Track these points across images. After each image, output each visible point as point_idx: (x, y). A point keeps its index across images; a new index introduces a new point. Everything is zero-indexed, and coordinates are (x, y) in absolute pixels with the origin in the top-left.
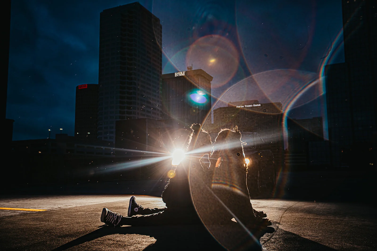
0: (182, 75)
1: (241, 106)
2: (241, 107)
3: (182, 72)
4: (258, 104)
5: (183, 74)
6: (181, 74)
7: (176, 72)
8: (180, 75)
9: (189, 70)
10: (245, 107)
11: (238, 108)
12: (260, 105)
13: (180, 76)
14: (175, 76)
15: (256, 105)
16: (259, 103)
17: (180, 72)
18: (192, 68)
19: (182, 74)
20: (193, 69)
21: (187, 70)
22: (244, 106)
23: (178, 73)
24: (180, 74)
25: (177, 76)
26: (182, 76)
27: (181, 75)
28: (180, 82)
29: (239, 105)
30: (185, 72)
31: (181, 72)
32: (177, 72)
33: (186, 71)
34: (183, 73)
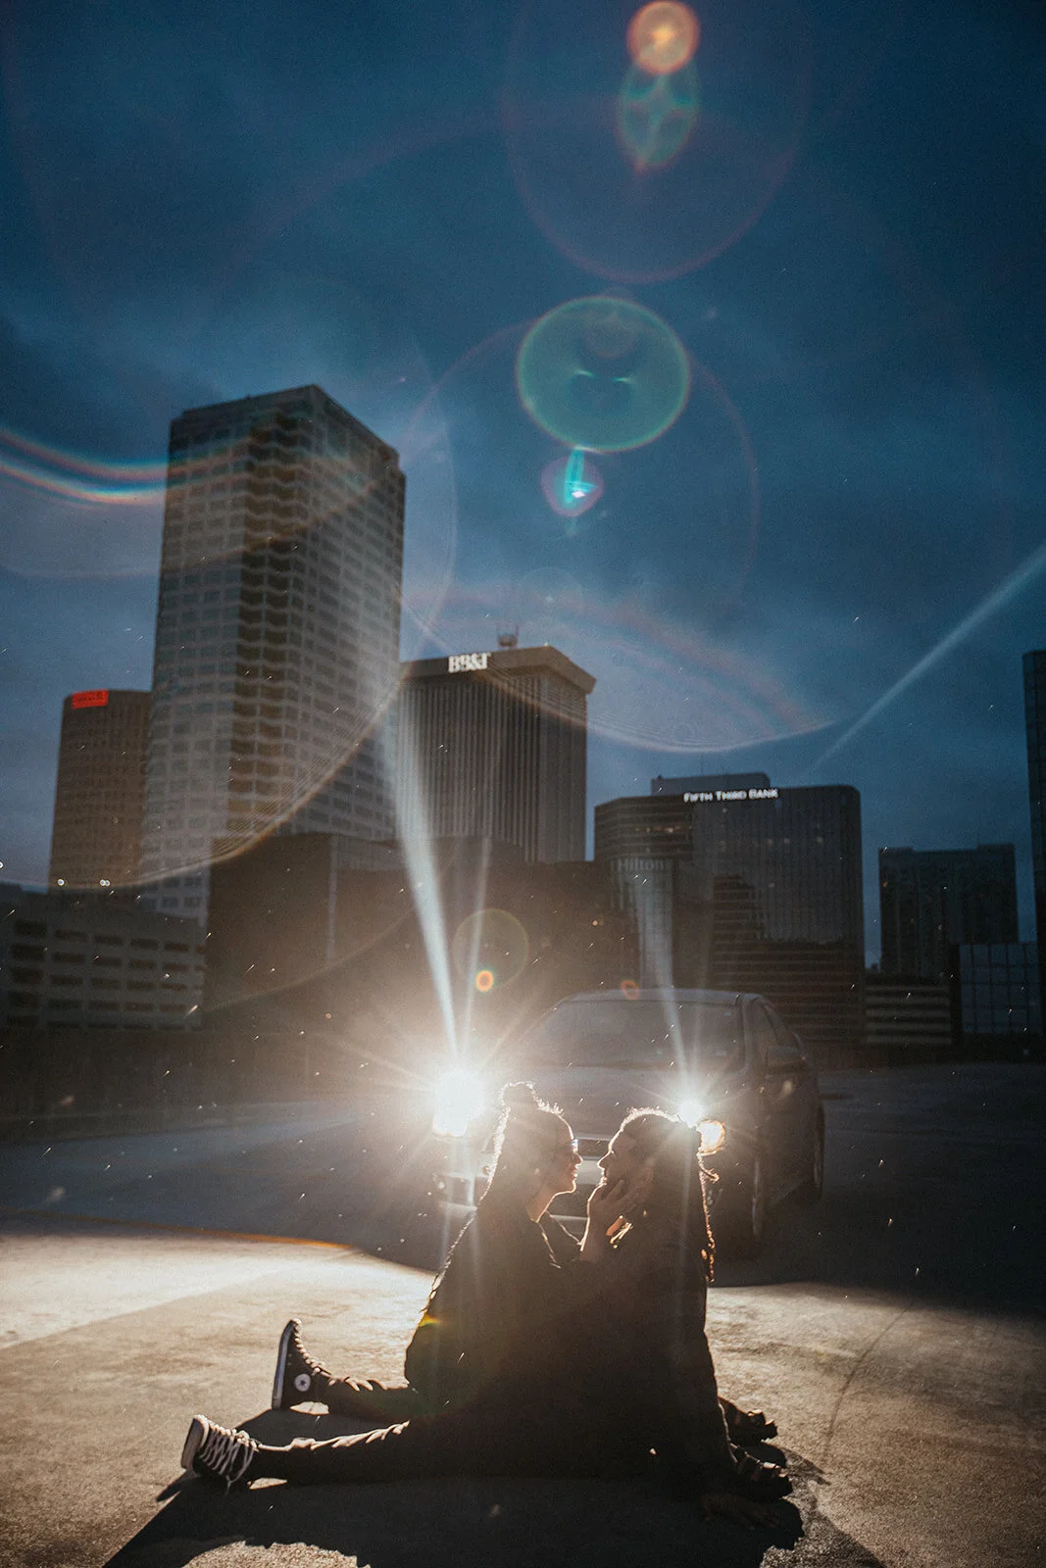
0: (479, 667)
1: (702, 796)
2: (702, 799)
3: (478, 653)
4: (768, 788)
5: (481, 664)
6: (474, 661)
7: (454, 655)
8: (470, 667)
9: (507, 648)
10: (719, 798)
11: (689, 800)
12: (774, 793)
13: (470, 671)
14: (451, 670)
15: (760, 794)
16: (772, 784)
17: (470, 655)
18: (516, 642)
19: (475, 663)
20: (520, 646)
21: (496, 648)
22: (715, 797)
23: (462, 658)
24: (471, 661)
25: (458, 668)
26: (477, 671)
27: (473, 668)
28: (468, 694)
29: (693, 790)
30: (490, 655)
31: (474, 656)
32: (459, 656)
33: (493, 654)
34: (480, 658)
